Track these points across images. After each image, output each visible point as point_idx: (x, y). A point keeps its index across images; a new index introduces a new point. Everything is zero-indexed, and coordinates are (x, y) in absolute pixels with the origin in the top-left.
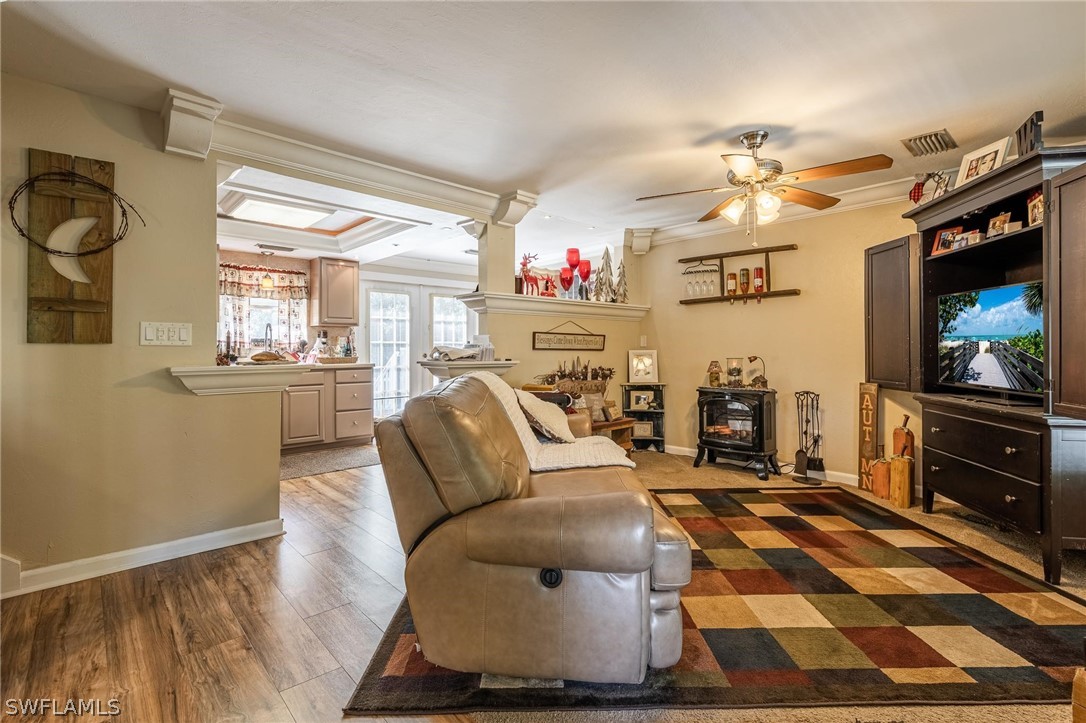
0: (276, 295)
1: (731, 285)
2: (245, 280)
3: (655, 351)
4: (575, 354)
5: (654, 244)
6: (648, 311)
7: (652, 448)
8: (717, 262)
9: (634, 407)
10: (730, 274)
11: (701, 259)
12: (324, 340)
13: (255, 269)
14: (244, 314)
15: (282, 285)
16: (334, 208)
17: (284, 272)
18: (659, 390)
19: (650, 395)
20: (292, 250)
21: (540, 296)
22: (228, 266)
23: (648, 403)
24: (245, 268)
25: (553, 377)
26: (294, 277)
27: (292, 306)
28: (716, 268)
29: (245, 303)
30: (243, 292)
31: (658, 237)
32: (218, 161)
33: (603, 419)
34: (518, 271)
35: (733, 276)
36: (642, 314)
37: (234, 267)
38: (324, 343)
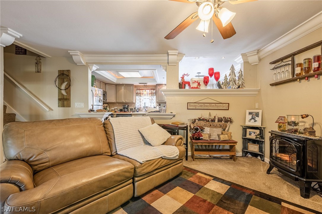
0: (148, 95)
1: (298, 70)
2: (142, 92)
3: (261, 110)
4: (208, 111)
5: (261, 58)
6: (259, 91)
7: (259, 158)
8: (290, 59)
9: (248, 136)
10: (297, 64)
11: (282, 60)
12: (159, 106)
13: (143, 89)
14: (142, 100)
15: (150, 92)
16: (138, 70)
17: (150, 89)
18: (261, 130)
19: (258, 132)
20: (146, 83)
21: (191, 89)
22: (138, 89)
23: (256, 135)
24: (142, 89)
25: (195, 120)
26: (153, 90)
27: (152, 98)
28: (290, 62)
29: (142, 98)
30: (141, 95)
31: (261, 54)
32: (89, 65)
33: (218, 139)
34: (180, 80)
35: (300, 65)
36: (257, 93)
37: (139, 89)
38: (160, 107)
